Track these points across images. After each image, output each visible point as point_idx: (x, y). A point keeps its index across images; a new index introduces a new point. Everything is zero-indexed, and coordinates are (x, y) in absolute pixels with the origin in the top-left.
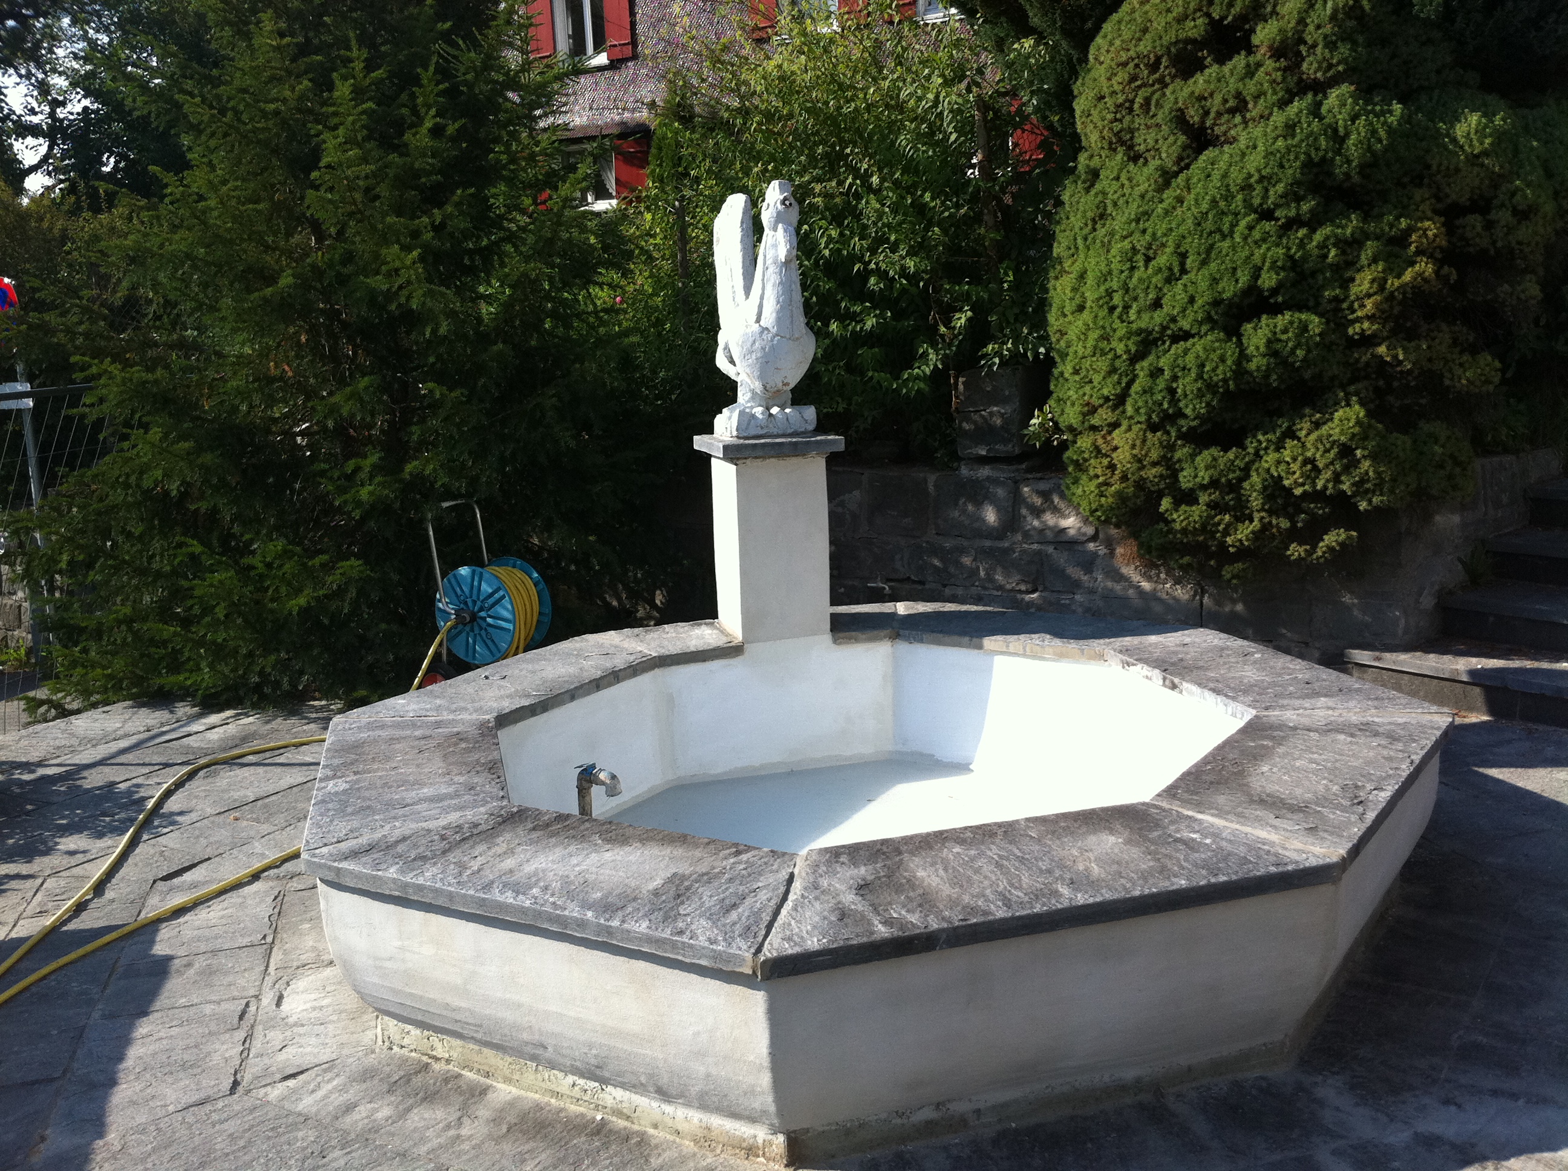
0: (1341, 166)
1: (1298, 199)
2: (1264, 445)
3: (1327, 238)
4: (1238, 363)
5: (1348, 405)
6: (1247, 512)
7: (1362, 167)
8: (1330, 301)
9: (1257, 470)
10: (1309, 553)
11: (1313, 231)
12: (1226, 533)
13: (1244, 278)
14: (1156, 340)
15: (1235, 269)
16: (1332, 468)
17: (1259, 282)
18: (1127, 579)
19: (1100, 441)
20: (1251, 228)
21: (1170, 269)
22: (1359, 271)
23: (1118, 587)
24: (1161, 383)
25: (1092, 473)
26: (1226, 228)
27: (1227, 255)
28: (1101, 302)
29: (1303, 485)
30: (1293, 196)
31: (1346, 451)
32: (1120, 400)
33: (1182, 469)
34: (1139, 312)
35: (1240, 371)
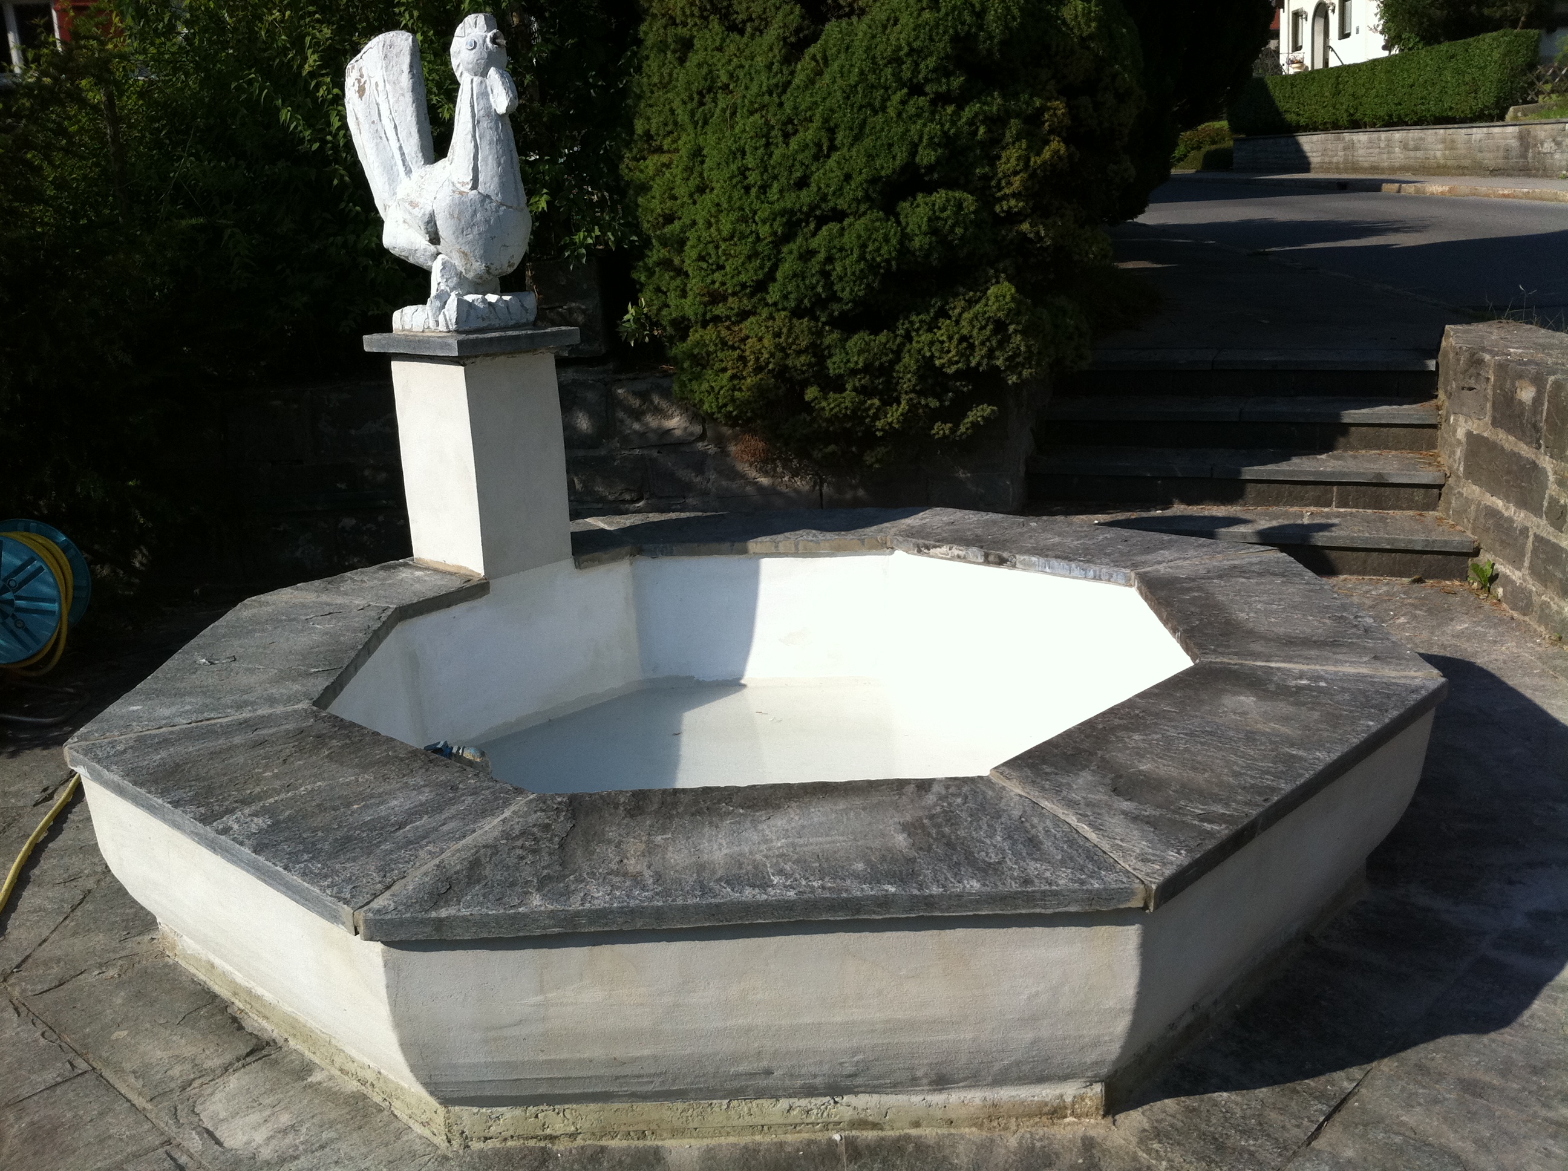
0: (984, 42)
1: (948, 74)
2: (917, 325)
3: (976, 115)
4: (901, 243)
5: (998, 282)
6: (895, 394)
7: (1002, 43)
8: (980, 178)
9: (909, 351)
10: (953, 431)
11: (960, 107)
12: (876, 417)
13: (901, 155)
14: (800, 221)
15: (890, 146)
16: (988, 344)
17: (918, 159)
18: (743, 476)
19: (724, 333)
20: (903, 102)
21: (819, 145)
22: (1004, 148)
23: (734, 486)
24: (815, 265)
25: (717, 366)
26: (877, 104)
27: (882, 130)
28: (734, 181)
29: (957, 362)
30: (942, 71)
31: (1000, 326)
32: (761, 287)
33: (831, 356)
34: (781, 191)
35: (903, 251)
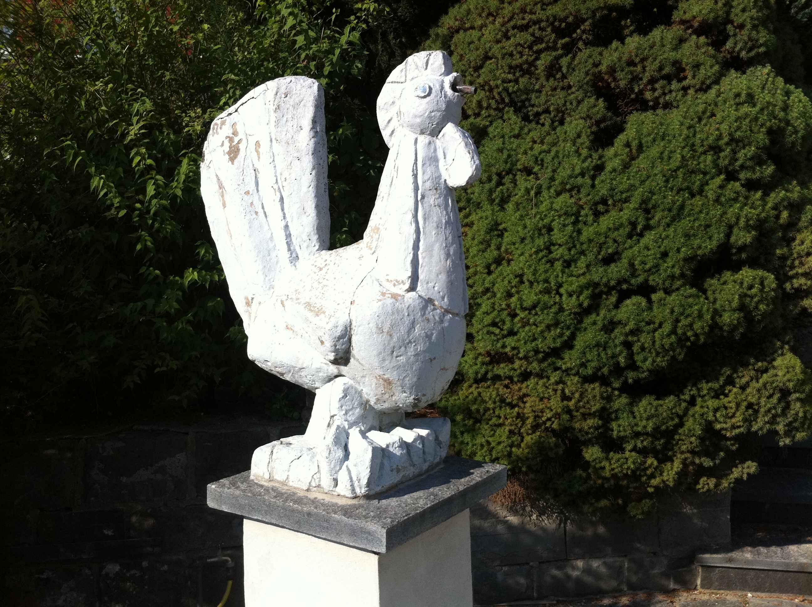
0: (791, 136)
1: (760, 163)
2: (705, 392)
3: (783, 200)
5: (782, 354)
6: (670, 453)
7: (803, 137)
8: (779, 258)
9: (693, 416)
10: (717, 485)
11: (766, 194)
12: (653, 476)
13: (718, 237)
14: (602, 293)
15: (708, 226)
16: (773, 411)
17: (733, 239)
18: (495, 516)
19: (502, 391)
20: (721, 187)
21: (634, 225)
22: (799, 231)
23: (486, 525)
25: (494, 421)
26: (696, 187)
27: (701, 212)
29: (739, 427)
30: (758, 161)
32: (556, 353)
33: (617, 418)
34: (588, 266)
